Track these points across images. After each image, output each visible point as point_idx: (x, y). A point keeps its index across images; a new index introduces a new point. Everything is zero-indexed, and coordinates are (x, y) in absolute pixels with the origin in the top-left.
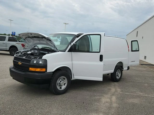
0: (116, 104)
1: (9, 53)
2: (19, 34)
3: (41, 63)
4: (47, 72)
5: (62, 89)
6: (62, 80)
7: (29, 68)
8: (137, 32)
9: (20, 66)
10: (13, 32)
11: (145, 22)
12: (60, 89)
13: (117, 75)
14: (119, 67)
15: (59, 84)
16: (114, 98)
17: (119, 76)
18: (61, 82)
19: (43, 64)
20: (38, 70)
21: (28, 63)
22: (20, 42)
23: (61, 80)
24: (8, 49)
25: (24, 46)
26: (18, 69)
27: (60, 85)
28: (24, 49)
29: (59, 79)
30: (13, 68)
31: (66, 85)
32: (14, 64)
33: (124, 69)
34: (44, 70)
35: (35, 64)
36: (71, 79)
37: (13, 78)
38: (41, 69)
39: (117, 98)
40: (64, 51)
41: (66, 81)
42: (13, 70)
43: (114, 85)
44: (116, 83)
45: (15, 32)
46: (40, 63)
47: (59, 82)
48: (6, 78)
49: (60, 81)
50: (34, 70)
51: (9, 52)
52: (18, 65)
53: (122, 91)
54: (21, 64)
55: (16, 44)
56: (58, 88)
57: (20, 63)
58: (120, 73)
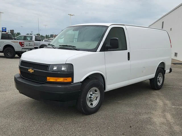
0: (178, 127)
1: (3, 55)
2: (10, 30)
3: (65, 69)
4: (74, 82)
5: (93, 105)
6: (93, 93)
7: (47, 78)
8: (163, 23)
9: (32, 74)
10: (3, 28)
11: (170, 12)
12: (91, 107)
13: (158, 80)
14: (161, 69)
15: (89, 99)
16: (169, 116)
17: (160, 82)
18: (92, 97)
19: (66, 71)
20: (61, 80)
21: (45, 70)
22: (15, 39)
23: (91, 93)
24: (2, 50)
25: (23, 44)
26: (27, 80)
27: (91, 100)
28: (22, 49)
29: (89, 92)
30: (21, 77)
31: (98, 99)
32: (21, 72)
33: (166, 71)
34: (69, 80)
35: (55, 71)
36: (105, 90)
37: (21, 92)
38: (64, 78)
39: (173, 116)
40: (95, 50)
41: (98, 94)
42: (20, 80)
43: (158, 95)
44: (157, 92)
45: (6, 28)
46: (63, 69)
47: (89, 96)
48: (7, 91)
49: (91, 95)
50: (54, 80)
51: (3, 53)
52: (29, 73)
53: (173, 104)
54: (33, 71)
55: (12, 43)
56: (89, 104)
57: (31, 71)
58: (162, 77)
